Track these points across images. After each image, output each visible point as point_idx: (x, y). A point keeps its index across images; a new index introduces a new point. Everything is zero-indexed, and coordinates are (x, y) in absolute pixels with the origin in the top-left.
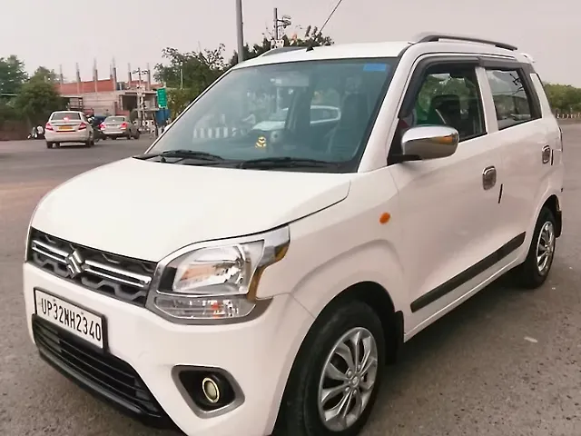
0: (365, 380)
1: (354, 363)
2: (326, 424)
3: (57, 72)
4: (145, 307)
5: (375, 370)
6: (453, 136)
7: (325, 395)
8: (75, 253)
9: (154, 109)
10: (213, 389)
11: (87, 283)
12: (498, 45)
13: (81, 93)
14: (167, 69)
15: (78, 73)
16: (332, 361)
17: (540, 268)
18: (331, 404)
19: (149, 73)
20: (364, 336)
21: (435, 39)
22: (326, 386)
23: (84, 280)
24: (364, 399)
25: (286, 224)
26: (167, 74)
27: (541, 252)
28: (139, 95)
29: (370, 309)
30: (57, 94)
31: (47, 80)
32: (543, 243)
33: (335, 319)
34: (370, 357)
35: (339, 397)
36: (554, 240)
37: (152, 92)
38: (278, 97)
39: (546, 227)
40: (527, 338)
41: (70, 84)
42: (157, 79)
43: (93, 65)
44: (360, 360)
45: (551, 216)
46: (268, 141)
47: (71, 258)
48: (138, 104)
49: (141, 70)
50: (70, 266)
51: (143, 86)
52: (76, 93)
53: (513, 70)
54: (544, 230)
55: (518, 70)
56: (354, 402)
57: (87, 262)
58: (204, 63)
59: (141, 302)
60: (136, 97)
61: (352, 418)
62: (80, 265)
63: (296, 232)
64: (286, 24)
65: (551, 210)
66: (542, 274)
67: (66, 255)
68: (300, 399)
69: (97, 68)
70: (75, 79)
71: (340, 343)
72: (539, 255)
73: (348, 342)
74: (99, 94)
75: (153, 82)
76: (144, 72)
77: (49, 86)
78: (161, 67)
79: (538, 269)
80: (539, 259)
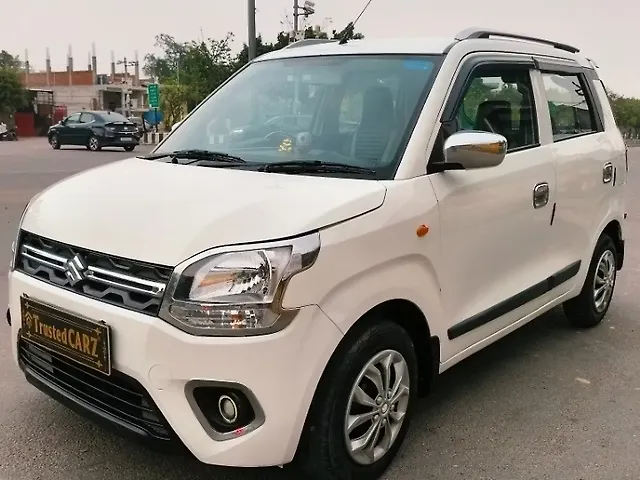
0: (395, 410)
1: (384, 388)
2: (352, 455)
3: (22, 59)
4: (158, 316)
5: (406, 399)
6: (501, 144)
7: (352, 421)
8: (76, 258)
9: (143, 110)
10: (231, 407)
11: (90, 292)
12: (558, 46)
13: (51, 85)
14: (160, 60)
15: (48, 61)
16: (360, 385)
17: (597, 304)
18: (357, 433)
19: (137, 65)
20: (395, 360)
21: (485, 35)
22: (353, 413)
23: (86, 288)
24: (394, 431)
25: (316, 231)
26: (159, 68)
27: (598, 286)
28: (125, 91)
29: (403, 331)
30: (20, 85)
31: (10, 68)
32: (601, 275)
33: (365, 337)
34: (401, 385)
35: (367, 425)
36: (615, 272)
37: (140, 88)
38: (297, 101)
39: (606, 256)
40: (578, 379)
41: (38, 74)
42: (147, 73)
43: (67, 52)
44: (391, 386)
45: (611, 244)
46: (294, 144)
47: (71, 264)
48: (123, 103)
49: (128, 61)
50: (69, 273)
51: (130, 82)
52: (44, 85)
53: (573, 75)
54: (603, 261)
55: (579, 75)
56: (383, 433)
57: (90, 268)
58: (207, 55)
59: (153, 311)
60: (119, 94)
61: (379, 452)
62: (81, 272)
63: (327, 239)
64: (308, 12)
65: (612, 239)
66: (599, 311)
67: (64, 260)
68: (325, 423)
69: (73, 57)
70: (44, 69)
71: (369, 365)
72: (596, 288)
73: (379, 365)
74: (75, 88)
75: (142, 76)
76: (132, 63)
77: (12, 76)
78: (153, 58)
79: (594, 306)
80: (596, 292)
